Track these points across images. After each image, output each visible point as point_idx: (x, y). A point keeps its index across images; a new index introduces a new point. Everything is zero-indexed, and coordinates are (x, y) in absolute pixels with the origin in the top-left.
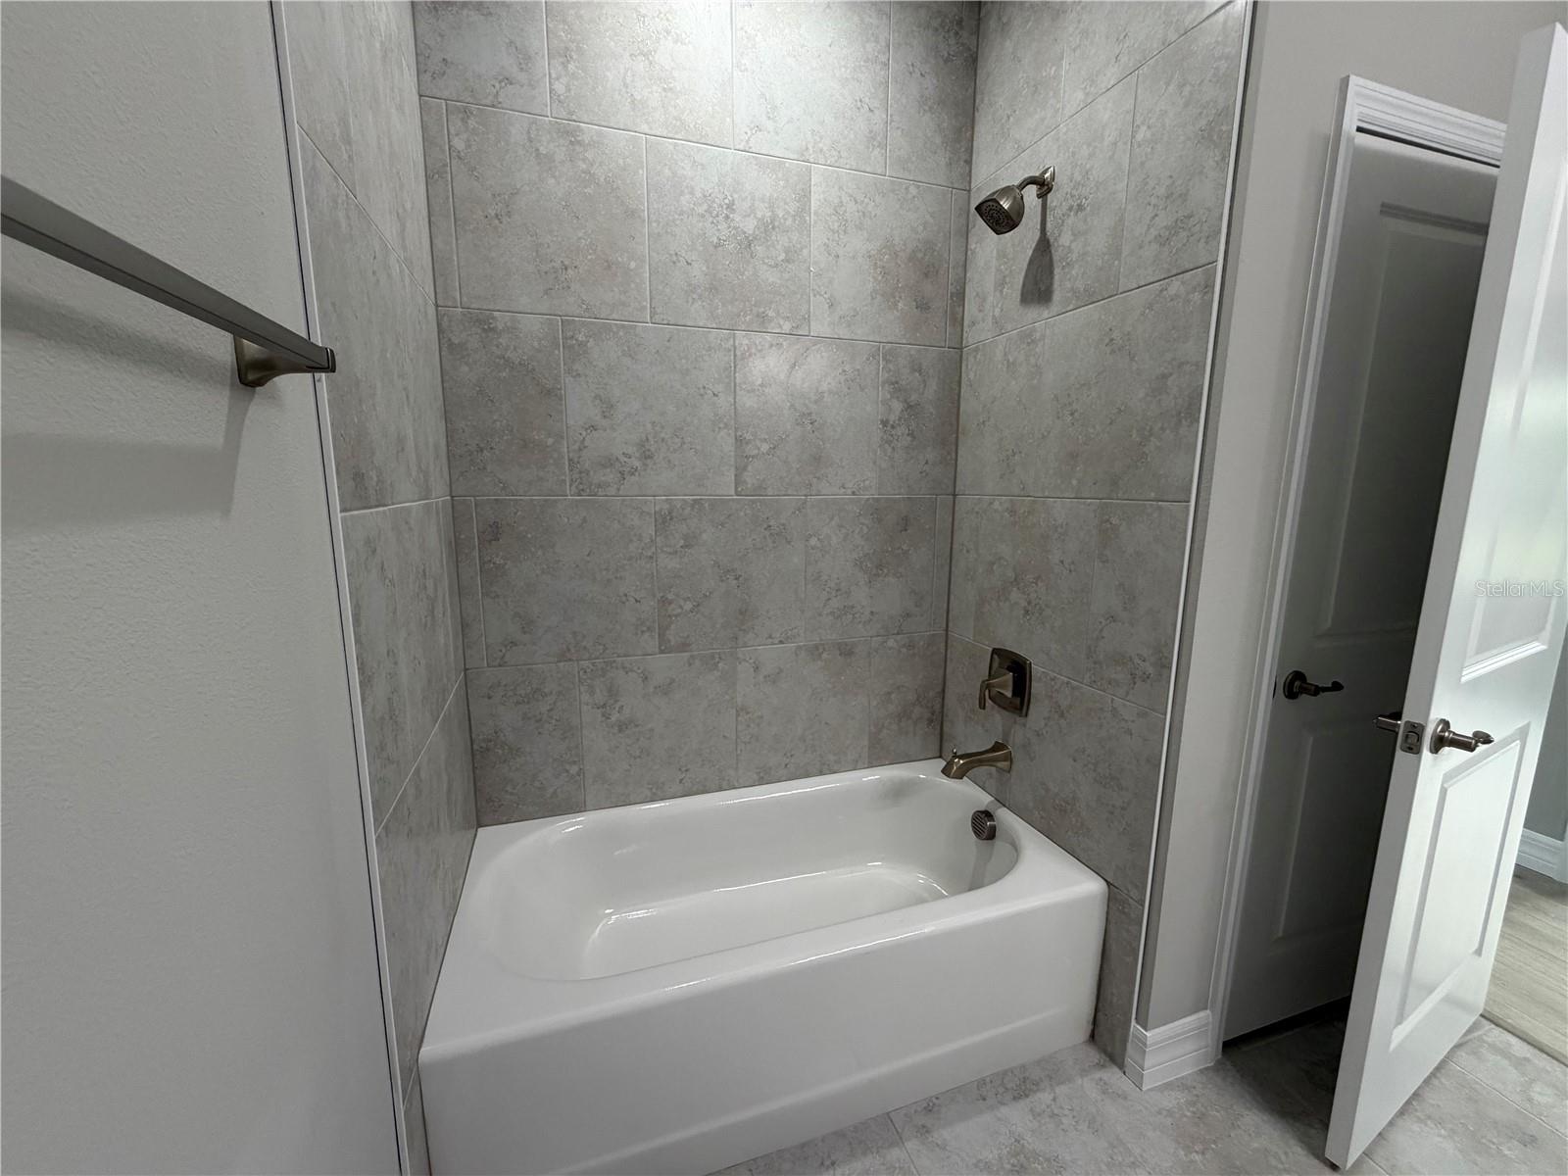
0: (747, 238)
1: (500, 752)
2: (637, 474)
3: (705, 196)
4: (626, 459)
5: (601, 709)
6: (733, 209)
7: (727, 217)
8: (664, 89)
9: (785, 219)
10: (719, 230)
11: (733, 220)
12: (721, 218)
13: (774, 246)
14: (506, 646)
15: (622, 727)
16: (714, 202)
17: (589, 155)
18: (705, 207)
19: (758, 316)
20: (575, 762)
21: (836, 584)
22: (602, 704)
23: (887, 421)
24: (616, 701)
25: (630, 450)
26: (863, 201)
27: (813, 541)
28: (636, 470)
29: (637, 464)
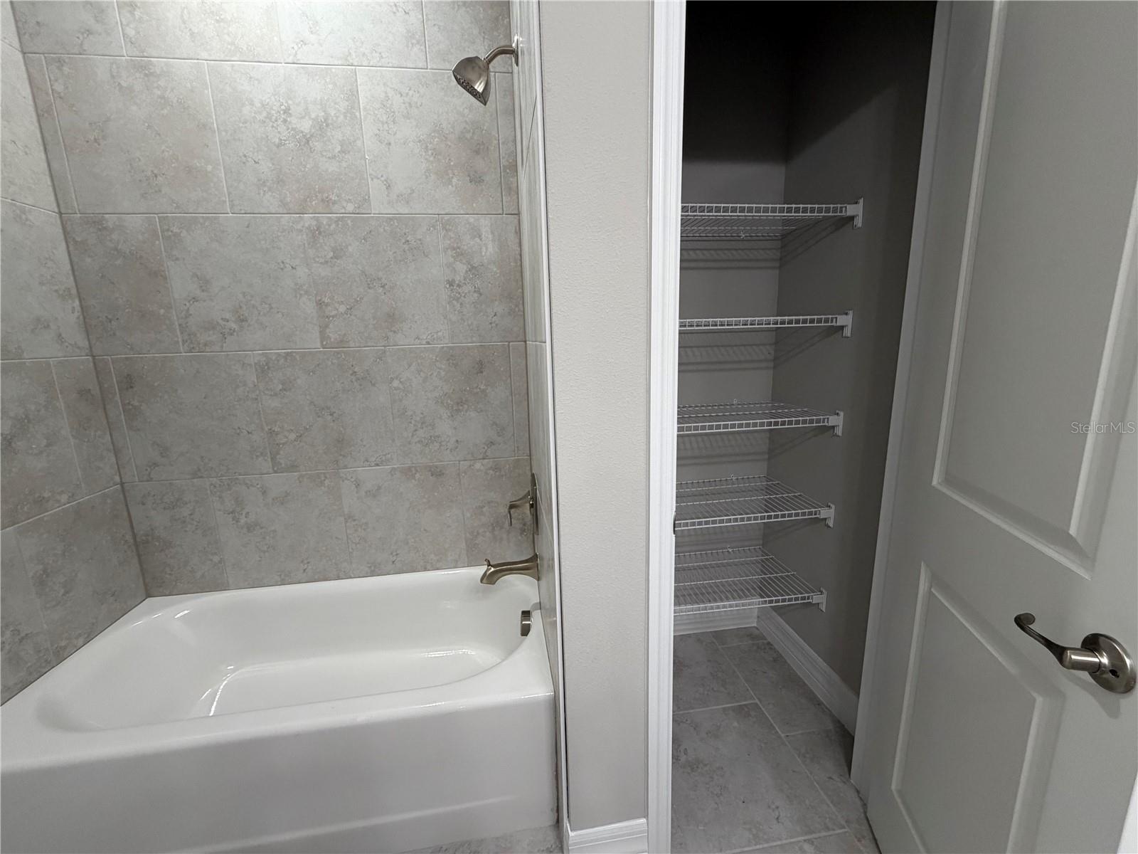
0: (304, 136)
1: (157, 544)
2: (235, 334)
3: (263, 105)
4: (224, 323)
5: (231, 515)
6: (290, 114)
7: (285, 121)
8: (217, 21)
9: (337, 117)
10: (279, 132)
11: (290, 123)
12: (279, 122)
13: (329, 140)
14: (150, 467)
15: (250, 528)
16: (272, 109)
17: (162, 83)
18: (265, 114)
19: (323, 200)
20: (215, 554)
21: (421, 418)
22: (231, 510)
23: (453, 281)
24: (243, 509)
25: (228, 316)
26: (407, 94)
27: (396, 383)
28: (234, 331)
29: (234, 326)
